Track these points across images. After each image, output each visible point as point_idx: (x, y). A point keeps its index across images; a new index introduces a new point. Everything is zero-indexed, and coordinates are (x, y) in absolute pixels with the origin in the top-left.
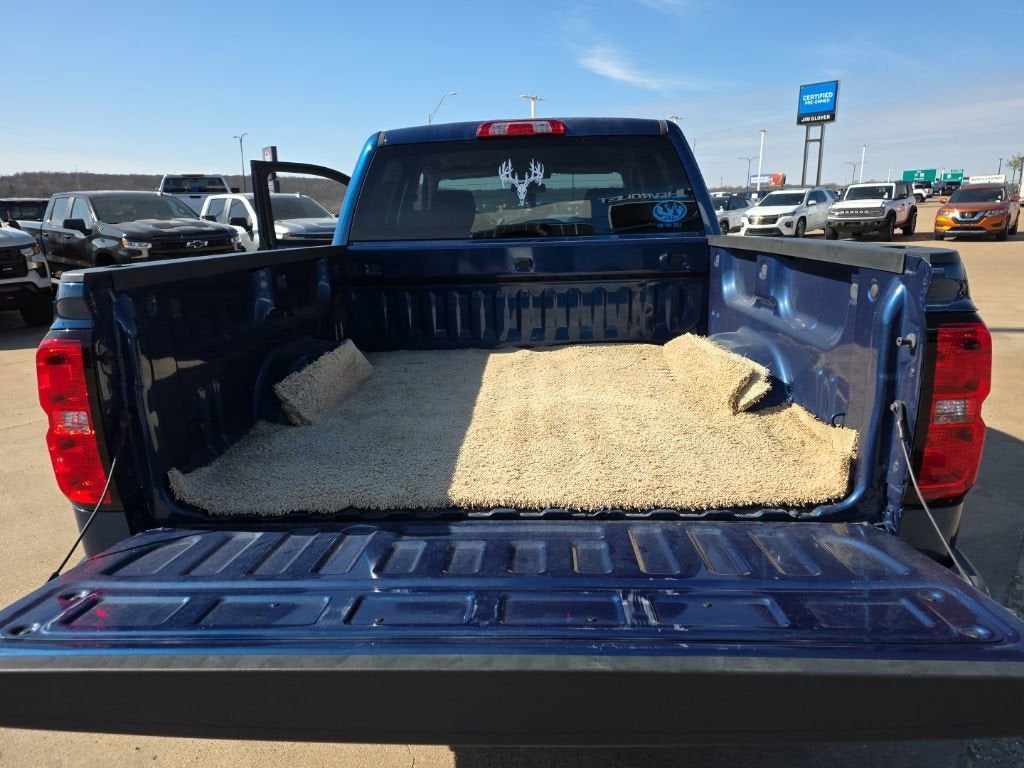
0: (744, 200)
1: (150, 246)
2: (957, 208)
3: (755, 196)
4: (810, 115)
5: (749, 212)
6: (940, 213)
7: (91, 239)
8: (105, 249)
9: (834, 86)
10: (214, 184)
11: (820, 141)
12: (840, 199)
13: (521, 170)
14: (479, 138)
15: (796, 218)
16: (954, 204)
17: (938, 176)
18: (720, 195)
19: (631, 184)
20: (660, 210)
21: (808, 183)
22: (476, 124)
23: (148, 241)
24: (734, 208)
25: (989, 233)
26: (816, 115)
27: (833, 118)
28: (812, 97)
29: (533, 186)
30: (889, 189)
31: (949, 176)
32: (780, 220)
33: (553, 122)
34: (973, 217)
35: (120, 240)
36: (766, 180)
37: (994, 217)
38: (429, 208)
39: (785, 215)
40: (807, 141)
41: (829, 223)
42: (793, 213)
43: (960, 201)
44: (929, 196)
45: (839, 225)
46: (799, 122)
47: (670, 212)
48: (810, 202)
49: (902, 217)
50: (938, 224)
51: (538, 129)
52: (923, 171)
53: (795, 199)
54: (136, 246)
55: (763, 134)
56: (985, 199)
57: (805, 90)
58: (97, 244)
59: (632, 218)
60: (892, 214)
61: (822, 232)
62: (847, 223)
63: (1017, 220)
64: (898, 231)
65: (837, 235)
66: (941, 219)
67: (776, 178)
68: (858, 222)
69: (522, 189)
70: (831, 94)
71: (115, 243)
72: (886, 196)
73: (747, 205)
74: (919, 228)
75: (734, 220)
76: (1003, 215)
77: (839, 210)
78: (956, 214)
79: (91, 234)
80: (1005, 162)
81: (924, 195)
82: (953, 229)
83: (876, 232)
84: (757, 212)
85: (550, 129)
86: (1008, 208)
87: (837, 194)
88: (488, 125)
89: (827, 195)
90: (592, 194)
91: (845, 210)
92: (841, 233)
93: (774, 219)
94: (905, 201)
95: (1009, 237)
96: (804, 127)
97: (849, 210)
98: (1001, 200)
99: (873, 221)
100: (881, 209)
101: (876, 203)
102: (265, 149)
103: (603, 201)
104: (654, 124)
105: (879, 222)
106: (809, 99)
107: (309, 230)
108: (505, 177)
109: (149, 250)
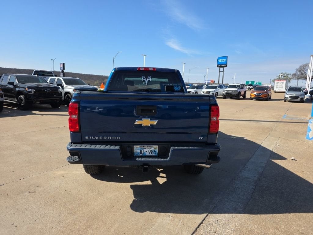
0: (202, 87)
1: (34, 90)
2: (256, 92)
3: (205, 86)
4: (220, 65)
5: (203, 90)
6: (251, 93)
7: (16, 88)
8: (20, 91)
9: (227, 58)
10: (50, 74)
11: (223, 72)
12: (227, 88)
13: (147, 78)
14: (138, 70)
15: (215, 92)
16: (255, 91)
17: (255, 83)
18: (196, 85)
19: (170, 81)
20: (175, 88)
21: (220, 83)
22: (137, 68)
23: (34, 89)
24: (199, 89)
25: (264, 98)
26: (222, 65)
27: (226, 66)
28: (221, 60)
29: (149, 81)
30: (239, 86)
31: (258, 83)
32: (211, 93)
33: (154, 68)
34: (260, 94)
35: (26, 88)
36: (209, 81)
37: (264, 95)
38: (124, 84)
39: (212, 91)
40: (220, 72)
41: (224, 94)
42: (214, 91)
43: (257, 90)
44: (252, 88)
45: (226, 95)
46: (217, 67)
47: (177, 88)
48: (219, 88)
49: (242, 93)
50: (251, 96)
51: (150, 69)
52: (251, 82)
53: (215, 87)
54: (30, 90)
55: (208, 69)
56: (262, 90)
57: (219, 58)
58: (17, 89)
59: (170, 89)
60: (240, 92)
61: (222, 96)
62: (228, 94)
63: (271, 96)
64: (241, 97)
65: (226, 97)
66: (252, 94)
67: (212, 81)
68: (231, 94)
69: (147, 81)
70: (226, 60)
71: (24, 89)
72: (238, 88)
73: (202, 88)
74: (247, 97)
75: (199, 92)
76: (267, 94)
77: (226, 91)
78: (255, 93)
79: (16, 86)
80: (271, 80)
81: (251, 88)
82: (255, 97)
83: (236, 97)
84: (205, 90)
85: (153, 70)
86: (268, 92)
87: (226, 86)
88: (140, 68)
89: (223, 87)
90: (161, 83)
91: (228, 91)
92: (227, 97)
93: (209, 92)
94: (243, 89)
95: (269, 100)
96: (219, 68)
97: (229, 91)
98: (266, 90)
99: (235, 94)
100: (237, 91)
101: (235, 89)
102: (61, 64)
103: (164, 85)
104: (174, 70)
105: (236, 94)
106: (220, 61)
107: (81, 88)
108: (143, 78)
109: (34, 92)
